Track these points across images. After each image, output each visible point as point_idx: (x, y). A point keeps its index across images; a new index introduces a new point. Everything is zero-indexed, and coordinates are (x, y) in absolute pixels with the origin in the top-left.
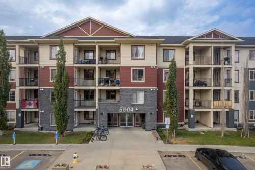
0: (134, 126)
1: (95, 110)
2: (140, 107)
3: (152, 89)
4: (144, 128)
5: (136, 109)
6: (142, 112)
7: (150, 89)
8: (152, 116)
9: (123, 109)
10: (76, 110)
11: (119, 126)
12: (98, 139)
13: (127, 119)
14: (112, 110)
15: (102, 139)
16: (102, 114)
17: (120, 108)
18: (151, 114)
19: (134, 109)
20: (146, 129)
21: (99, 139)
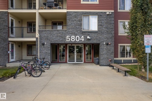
0: (85, 62)
1: (34, 39)
2: (93, 35)
3: (108, 12)
4: (98, 63)
5: (88, 37)
6: (95, 42)
7: (106, 12)
8: (109, 47)
9: (70, 37)
10: (10, 39)
11: (66, 62)
12: (27, 74)
13: (75, 53)
14: (57, 40)
15: (33, 73)
16: (43, 44)
17: (67, 37)
18: (107, 44)
19: (85, 38)
20: (100, 64)
21: (29, 73)
